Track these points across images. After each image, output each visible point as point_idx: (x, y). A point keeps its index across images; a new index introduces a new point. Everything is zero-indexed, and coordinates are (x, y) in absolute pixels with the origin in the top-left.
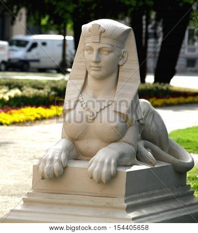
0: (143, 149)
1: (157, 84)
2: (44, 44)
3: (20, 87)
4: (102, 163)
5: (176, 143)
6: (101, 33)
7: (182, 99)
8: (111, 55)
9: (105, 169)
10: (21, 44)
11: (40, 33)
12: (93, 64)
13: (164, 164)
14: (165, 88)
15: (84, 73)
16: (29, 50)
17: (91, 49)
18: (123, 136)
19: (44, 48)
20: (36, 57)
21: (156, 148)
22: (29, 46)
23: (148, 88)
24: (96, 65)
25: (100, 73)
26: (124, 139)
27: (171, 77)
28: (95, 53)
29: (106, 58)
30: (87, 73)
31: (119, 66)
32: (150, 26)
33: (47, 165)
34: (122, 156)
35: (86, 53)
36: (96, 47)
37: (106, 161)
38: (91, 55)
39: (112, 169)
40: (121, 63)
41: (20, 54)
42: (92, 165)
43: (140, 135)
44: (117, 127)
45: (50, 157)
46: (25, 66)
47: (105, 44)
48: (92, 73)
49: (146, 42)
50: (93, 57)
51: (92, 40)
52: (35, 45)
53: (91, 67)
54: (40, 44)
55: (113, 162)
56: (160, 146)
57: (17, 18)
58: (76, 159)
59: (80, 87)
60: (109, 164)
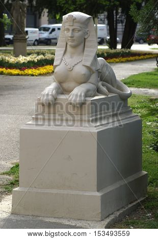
0: (101, 86)
1: (123, 50)
2: (59, 29)
3: (44, 54)
4: (77, 95)
5: (121, 82)
6: (74, 20)
7: (137, 57)
8: (80, 33)
9: (78, 99)
10: (46, 29)
11: (57, 23)
12: (69, 38)
13: (114, 95)
14: (127, 51)
15: (65, 44)
16: (51, 33)
17: (68, 30)
18: (89, 79)
19: (59, 31)
20: (55, 37)
21: (109, 85)
22: (50, 30)
23: (118, 51)
24: (72, 39)
25: (73, 44)
26: (89, 81)
27: (131, 45)
28: (71, 31)
29: (77, 34)
30: (67, 44)
31: (85, 39)
32: (118, 16)
33: (45, 98)
34: (88, 91)
35: (65, 32)
36: (71, 28)
37: (79, 94)
38: (68, 33)
39: (83, 98)
40: (86, 37)
41: (45, 35)
42: (71, 97)
43: (99, 79)
44: (84, 74)
45: (47, 93)
46: (49, 42)
47: (76, 26)
48: (69, 43)
49: (116, 26)
50: (70, 34)
51: (68, 25)
52: (54, 30)
53: (68, 40)
54: (56, 29)
55: (83, 94)
56: (112, 84)
57: (42, 15)
58: (62, 93)
59: (63, 52)
60: (81, 96)
